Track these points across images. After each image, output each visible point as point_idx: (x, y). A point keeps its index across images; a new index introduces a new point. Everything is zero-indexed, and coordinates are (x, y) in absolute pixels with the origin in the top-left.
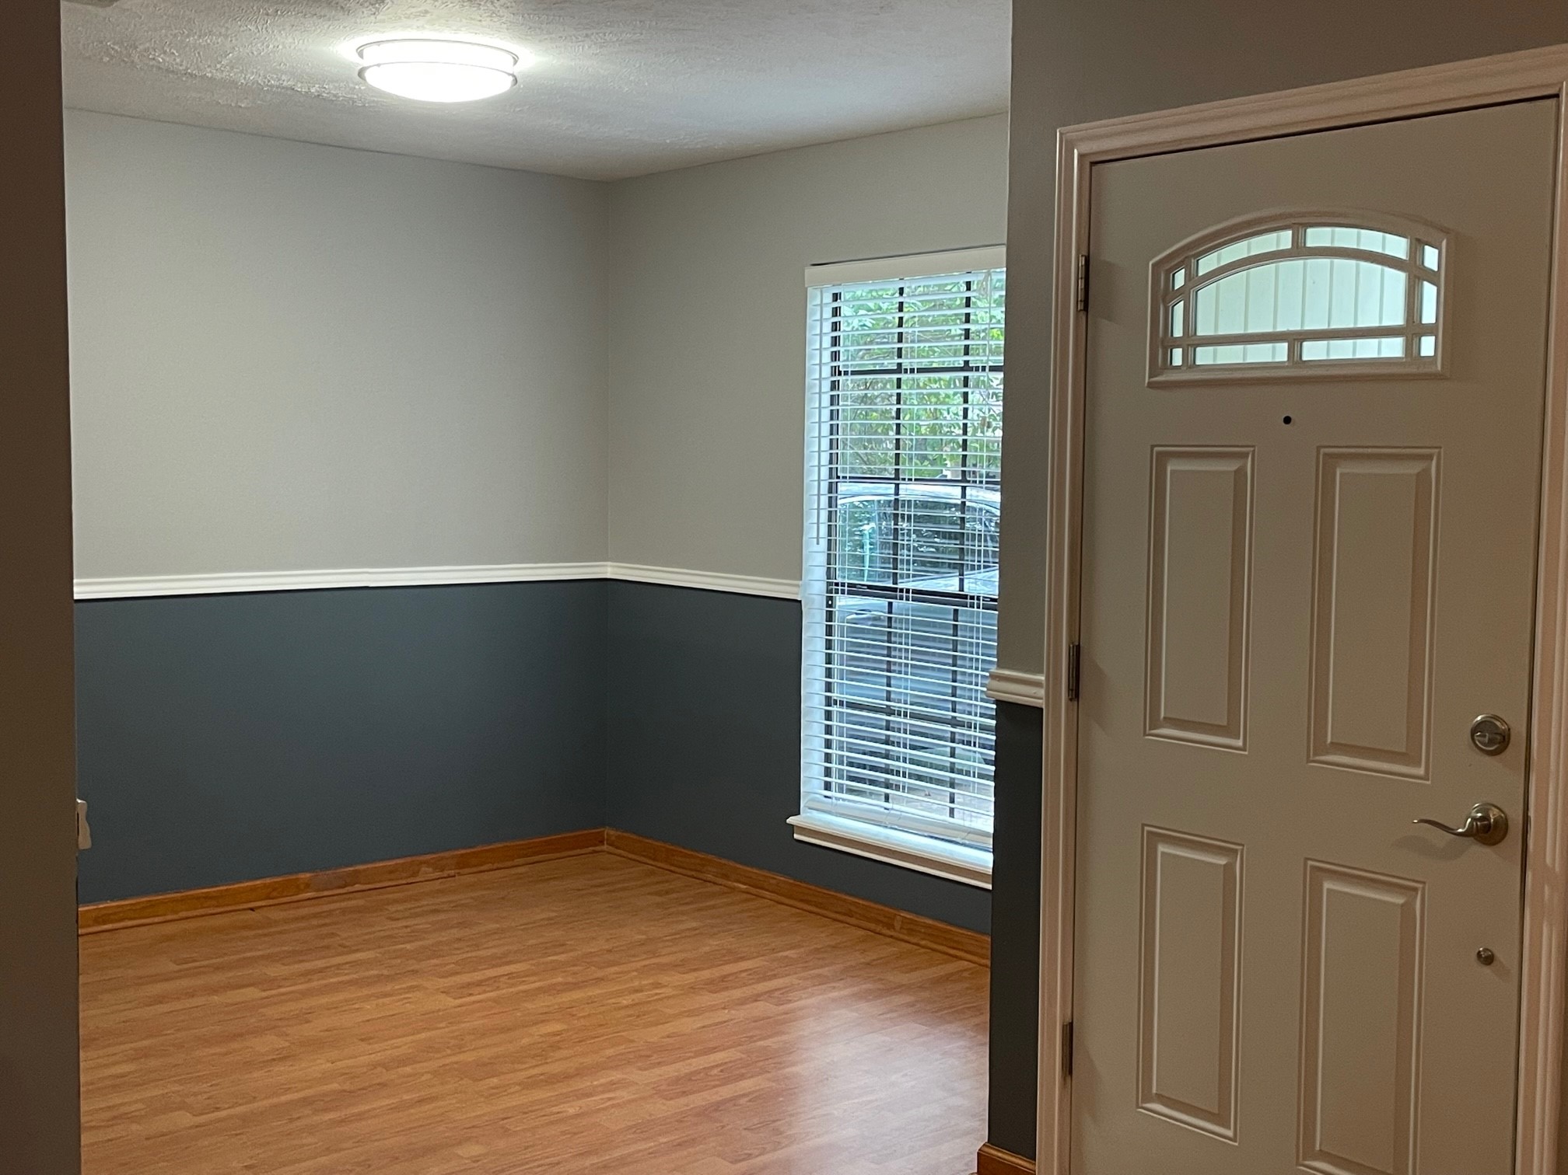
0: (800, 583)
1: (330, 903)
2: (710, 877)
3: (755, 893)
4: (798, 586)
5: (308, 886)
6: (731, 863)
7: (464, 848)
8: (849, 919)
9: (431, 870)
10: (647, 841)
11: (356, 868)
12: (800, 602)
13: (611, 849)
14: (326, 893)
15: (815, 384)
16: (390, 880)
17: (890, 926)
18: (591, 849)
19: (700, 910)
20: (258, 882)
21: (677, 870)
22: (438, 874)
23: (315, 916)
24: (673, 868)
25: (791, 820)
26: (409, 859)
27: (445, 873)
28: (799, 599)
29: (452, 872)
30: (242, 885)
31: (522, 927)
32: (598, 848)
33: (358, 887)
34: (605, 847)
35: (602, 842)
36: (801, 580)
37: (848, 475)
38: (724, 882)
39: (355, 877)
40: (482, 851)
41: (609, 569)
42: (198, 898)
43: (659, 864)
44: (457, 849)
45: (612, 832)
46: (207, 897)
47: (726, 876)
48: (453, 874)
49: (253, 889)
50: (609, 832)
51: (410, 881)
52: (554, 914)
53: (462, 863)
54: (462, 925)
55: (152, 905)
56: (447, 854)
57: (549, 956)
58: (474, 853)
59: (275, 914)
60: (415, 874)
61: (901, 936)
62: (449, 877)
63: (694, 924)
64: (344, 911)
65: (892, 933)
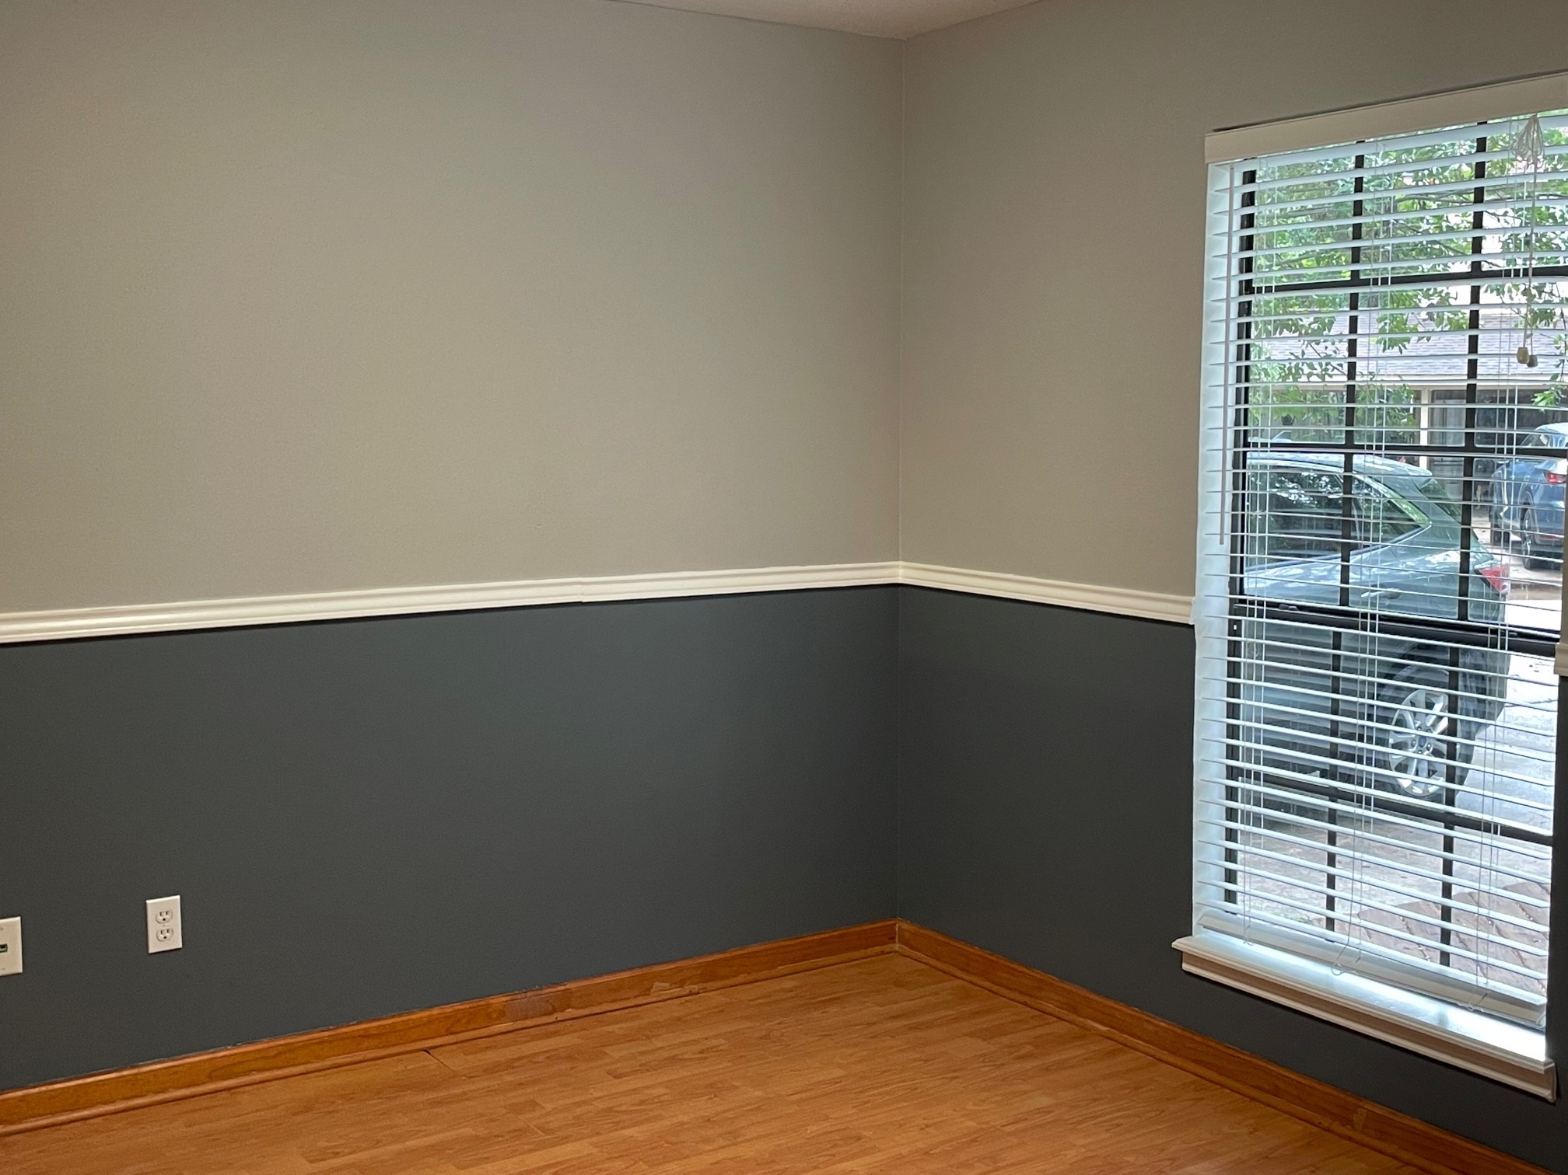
0: (1193, 598)
1: (534, 1038)
2: (1051, 1007)
3: (1121, 1040)
4: (1189, 604)
5: (502, 1015)
6: (1084, 992)
7: (711, 954)
8: (1272, 1099)
9: (667, 985)
10: (957, 944)
11: (568, 986)
12: (1192, 627)
13: (907, 950)
14: (528, 1023)
15: (1219, 308)
16: (612, 1001)
17: (1346, 1121)
18: (878, 949)
19: (1047, 1069)
20: (435, 1011)
21: (1002, 990)
22: (677, 991)
23: (510, 1065)
24: (995, 988)
25: (1179, 944)
26: (637, 972)
27: (687, 989)
28: (1191, 624)
29: (696, 987)
30: (413, 1017)
31: (797, 1097)
32: (887, 948)
33: (570, 1012)
34: (897, 946)
35: (892, 939)
36: (1194, 595)
37: (1269, 441)
38: (1072, 1017)
39: (565, 1001)
40: (733, 958)
41: (901, 571)
42: (351, 1037)
43: (975, 979)
44: (701, 955)
45: (905, 926)
46: (366, 1036)
47: (1074, 1010)
48: (697, 990)
49: (430, 1021)
50: (902, 925)
51: (639, 1001)
52: (839, 1072)
53: (709, 975)
54: (714, 1089)
55: (290, 1049)
56: (689, 962)
57: (841, 1161)
58: (726, 959)
59: (457, 1061)
60: (646, 992)
61: (1367, 1140)
62: (691, 994)
63: (1045, 1101)
64: (552, 1057)
65: (1351, 1133)
